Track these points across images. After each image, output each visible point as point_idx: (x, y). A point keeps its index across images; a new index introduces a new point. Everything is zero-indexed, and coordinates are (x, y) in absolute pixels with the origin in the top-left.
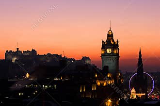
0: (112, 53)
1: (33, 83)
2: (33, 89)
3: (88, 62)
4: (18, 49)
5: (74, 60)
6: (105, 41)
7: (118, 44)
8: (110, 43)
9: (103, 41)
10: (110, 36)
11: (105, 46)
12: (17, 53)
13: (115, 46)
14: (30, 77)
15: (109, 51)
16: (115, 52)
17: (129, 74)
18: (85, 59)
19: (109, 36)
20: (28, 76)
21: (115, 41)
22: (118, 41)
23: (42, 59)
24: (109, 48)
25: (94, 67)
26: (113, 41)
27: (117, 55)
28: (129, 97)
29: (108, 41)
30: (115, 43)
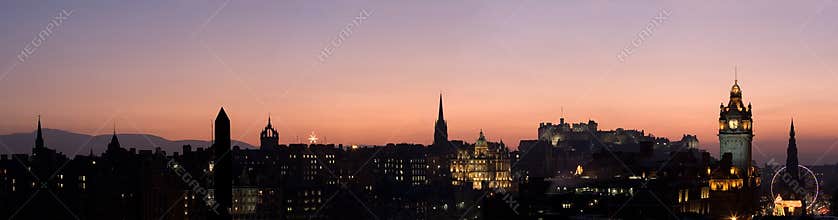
0: (740, 128)
1: (591, 184)
2: (589, 196)
3: (693, 145)
4: (562, 120)
5: (667, 141)
6: (726, 105)
7: (750, 110)
8: (735, 110)
9: (722, 106)
10: (736, 96)
11: (725, 116)
12: (561, 128)
13: (746, 115)
14: (583, 174)
15: (733, 124)
16: (745, 127)
17: (769, 169)
18: (687, 138)
19: (733, 95)
20: (580, 170)
21: (746, 106)
22: (750, 106)
23: (607, 139)
24: (734, 119)
25: (706, 155)
26: (742, 106)
27: (749, 131)
28: (771, 212)
29: (732, 105)
30: (744, 109)
